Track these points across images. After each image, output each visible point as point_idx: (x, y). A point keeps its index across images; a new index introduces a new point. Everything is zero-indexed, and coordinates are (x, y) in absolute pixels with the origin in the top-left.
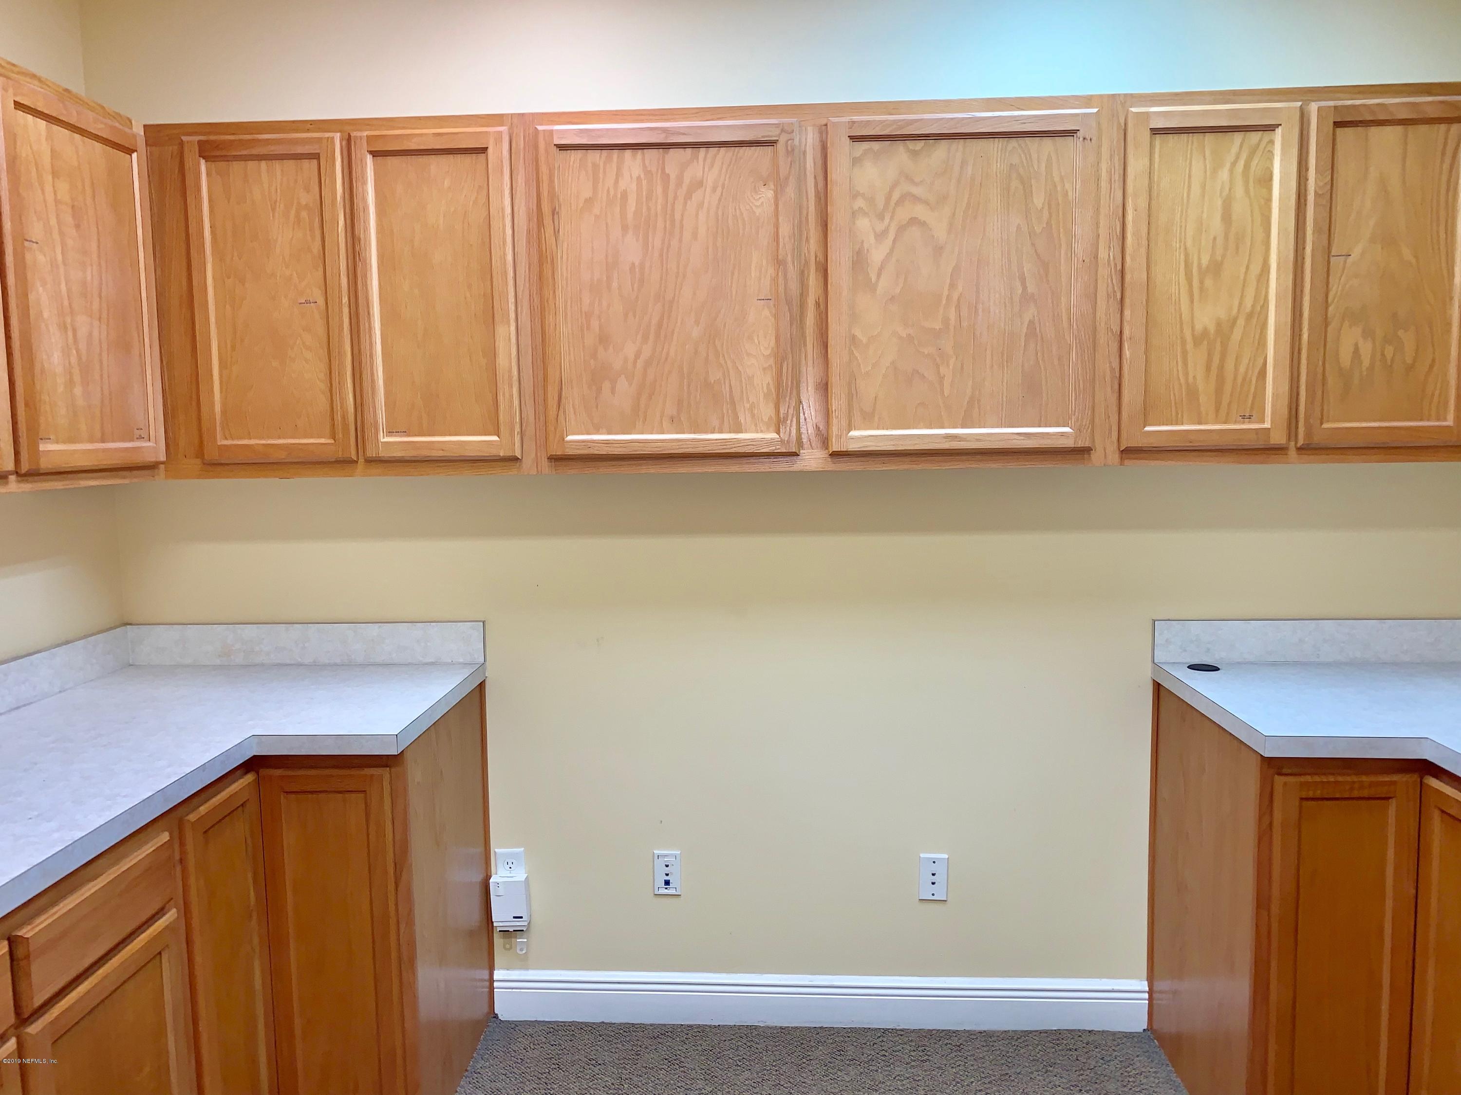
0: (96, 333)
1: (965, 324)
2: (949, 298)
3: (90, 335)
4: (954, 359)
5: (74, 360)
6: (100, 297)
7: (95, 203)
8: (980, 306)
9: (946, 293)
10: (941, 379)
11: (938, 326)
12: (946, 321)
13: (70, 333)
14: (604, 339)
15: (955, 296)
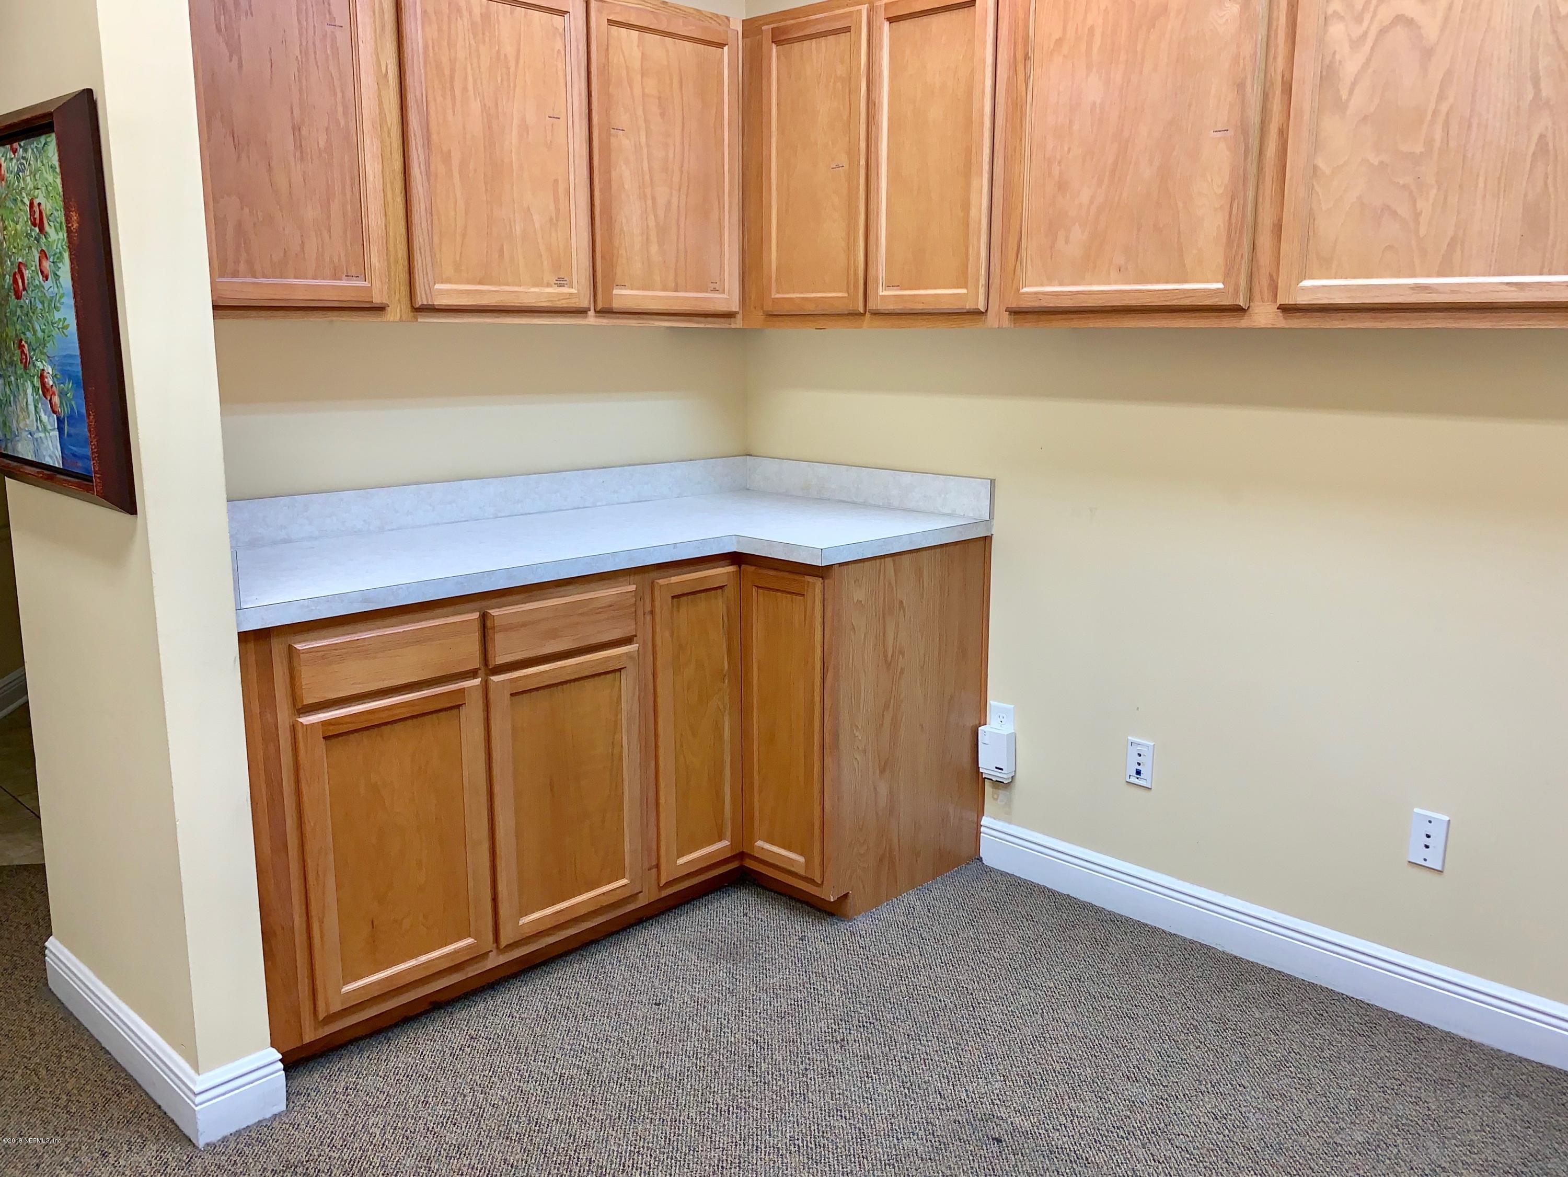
0: (675, 201)
1: (1453, 144)
2: (1435, 112)
3: (669, 203)
4: (1434, 191)
5: (652, 223)
6: (682, 172)
7: (682, 94)
8: (1475, 121)
9: (1432, 106)
10: (1417, 215)
11: (1419, 149)
12: (1429, 143)
13: (649, 202)
14: (1062, 186)
15: (1444, 108)
